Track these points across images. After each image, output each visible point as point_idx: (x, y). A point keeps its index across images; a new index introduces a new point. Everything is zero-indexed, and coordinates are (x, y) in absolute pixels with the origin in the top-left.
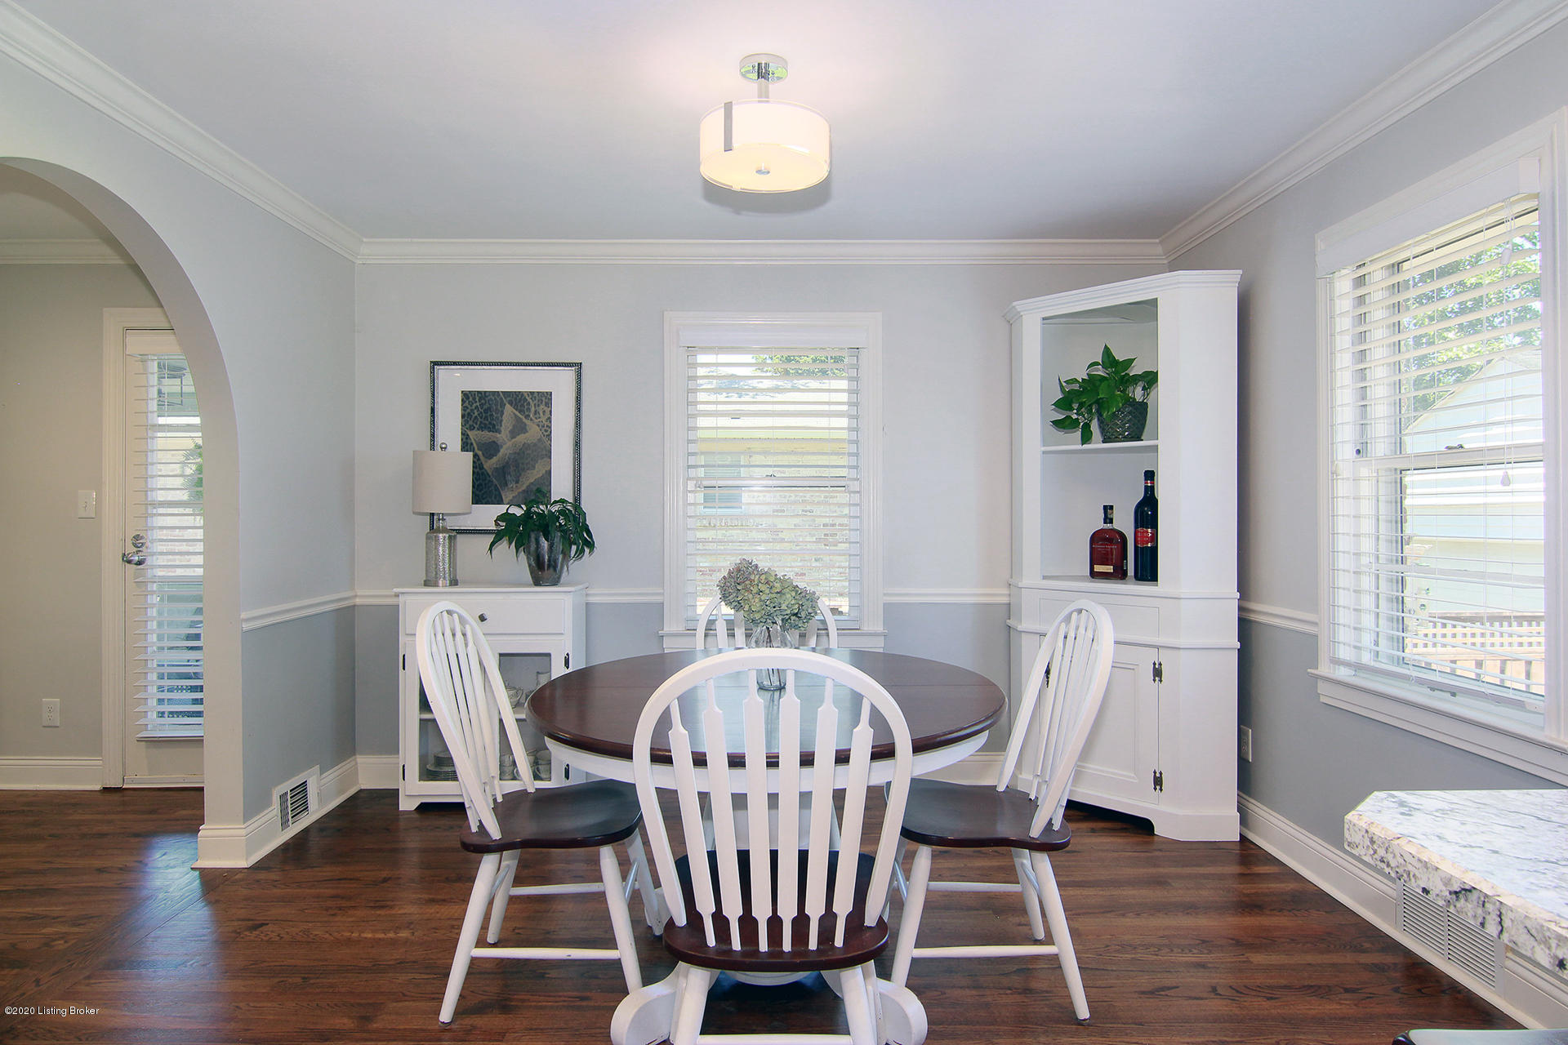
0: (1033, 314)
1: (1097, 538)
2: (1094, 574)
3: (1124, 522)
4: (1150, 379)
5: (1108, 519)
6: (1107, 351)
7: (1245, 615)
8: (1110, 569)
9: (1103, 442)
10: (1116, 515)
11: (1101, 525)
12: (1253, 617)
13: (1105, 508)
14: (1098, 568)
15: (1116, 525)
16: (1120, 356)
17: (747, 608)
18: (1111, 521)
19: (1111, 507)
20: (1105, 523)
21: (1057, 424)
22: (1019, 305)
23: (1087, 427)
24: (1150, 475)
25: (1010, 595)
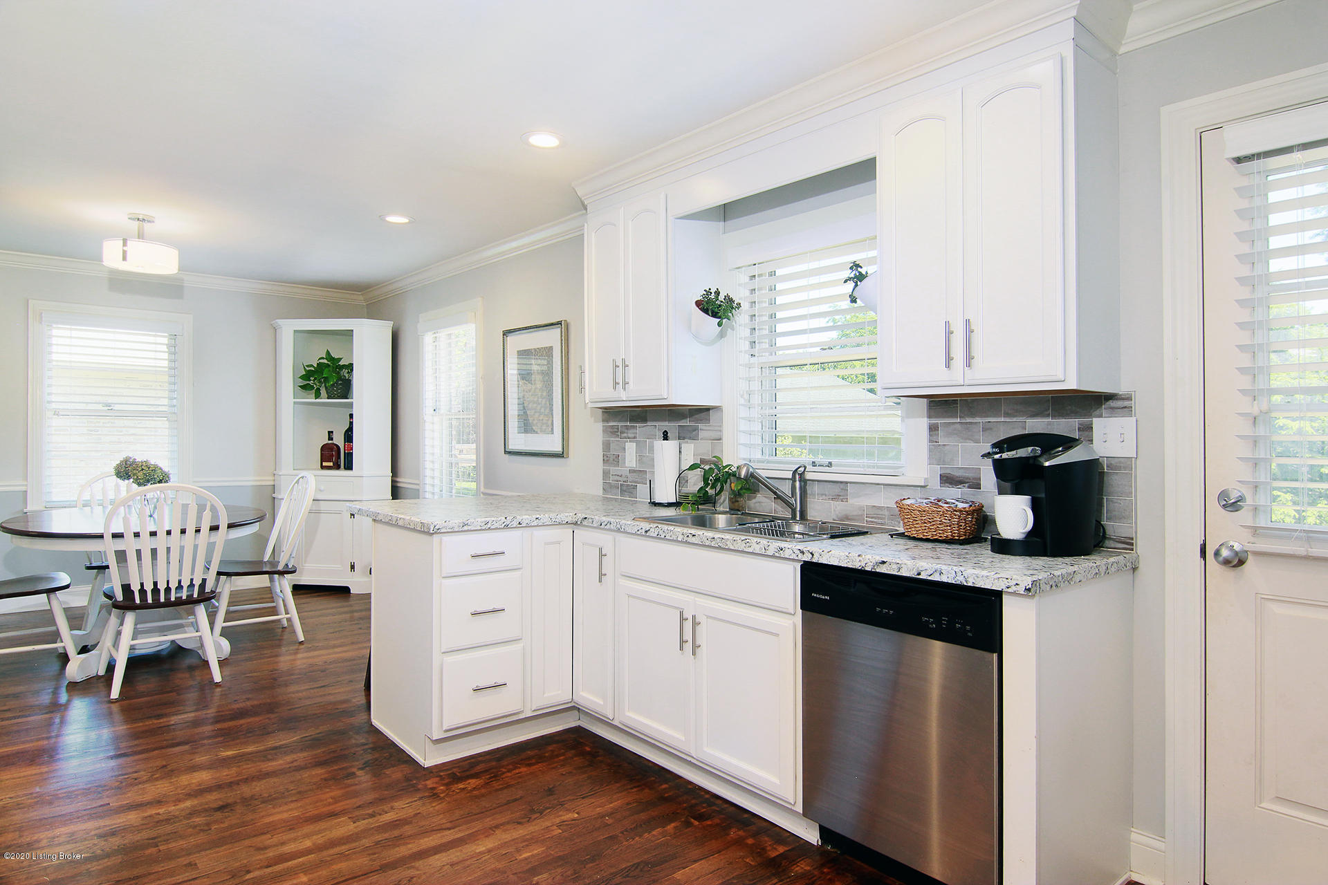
0: (289, 328)
1: (324, 448)
2: (323, 467)
3: (339, 440)
4: (350, 367)
5: (330, 438)
6: (328, 353)
7: (394, 484)
8: (331, 464)
9: (328, 398)
10: (335, 436)
11: (327, 441)
12: (399, 485)
13: (329, 432)
14: (324, 464)
15: (335, 441)
16: (335, 355)
17: (135, 477)
18: (332, 439)
19: (332, 432)
20: (329, 440)
21: (303, 387)
22: (280, 322)
23: (318, 390)
24: (351, 416)
25: (274, 480)
